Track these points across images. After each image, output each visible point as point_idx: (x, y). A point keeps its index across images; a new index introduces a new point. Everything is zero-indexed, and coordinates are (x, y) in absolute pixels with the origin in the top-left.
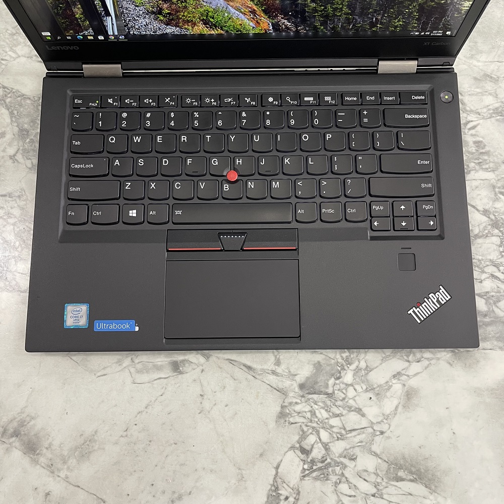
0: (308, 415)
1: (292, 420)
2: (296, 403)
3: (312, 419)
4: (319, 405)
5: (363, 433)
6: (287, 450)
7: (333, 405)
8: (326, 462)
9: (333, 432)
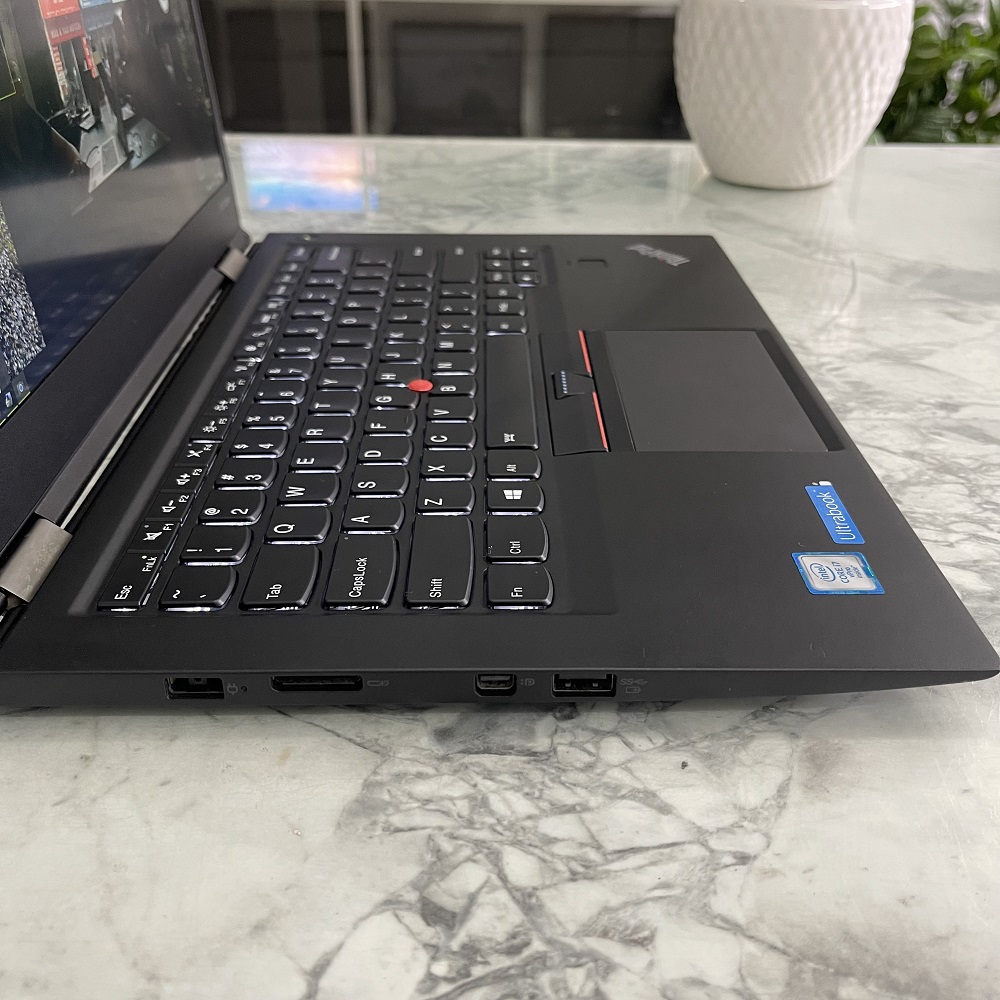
0: (463, 807)
1: (397, 820)
2: (420, 776)
3: (475, 817)
4: (502, 782)
5: (672, 858)
6: (367, 909)
7: (553, 781)
8: (526, 953)
9: (553, 855)
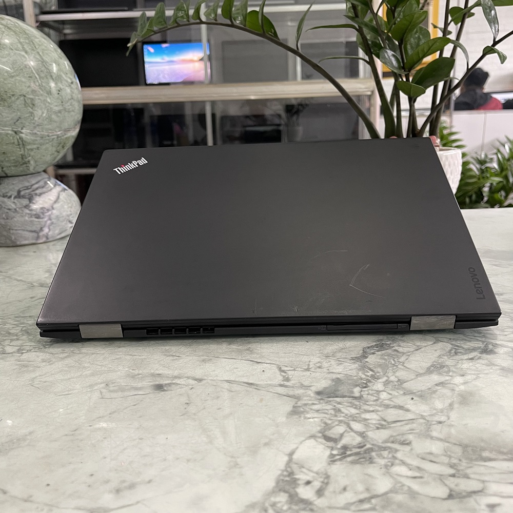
0: (332, 412)
1: (308, 416)
2: (313, 404)
3: (337, 414)
4: (345, 405)
5: (413, 423)
6: (305, 438)
7: (364, 404)
8: (365, 448)
9: (369, 423)
